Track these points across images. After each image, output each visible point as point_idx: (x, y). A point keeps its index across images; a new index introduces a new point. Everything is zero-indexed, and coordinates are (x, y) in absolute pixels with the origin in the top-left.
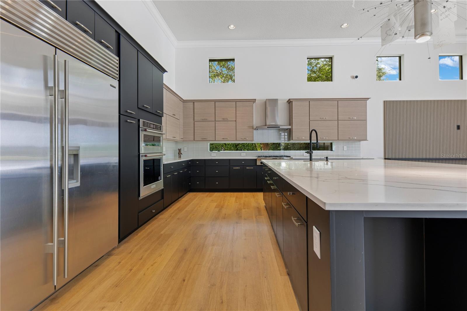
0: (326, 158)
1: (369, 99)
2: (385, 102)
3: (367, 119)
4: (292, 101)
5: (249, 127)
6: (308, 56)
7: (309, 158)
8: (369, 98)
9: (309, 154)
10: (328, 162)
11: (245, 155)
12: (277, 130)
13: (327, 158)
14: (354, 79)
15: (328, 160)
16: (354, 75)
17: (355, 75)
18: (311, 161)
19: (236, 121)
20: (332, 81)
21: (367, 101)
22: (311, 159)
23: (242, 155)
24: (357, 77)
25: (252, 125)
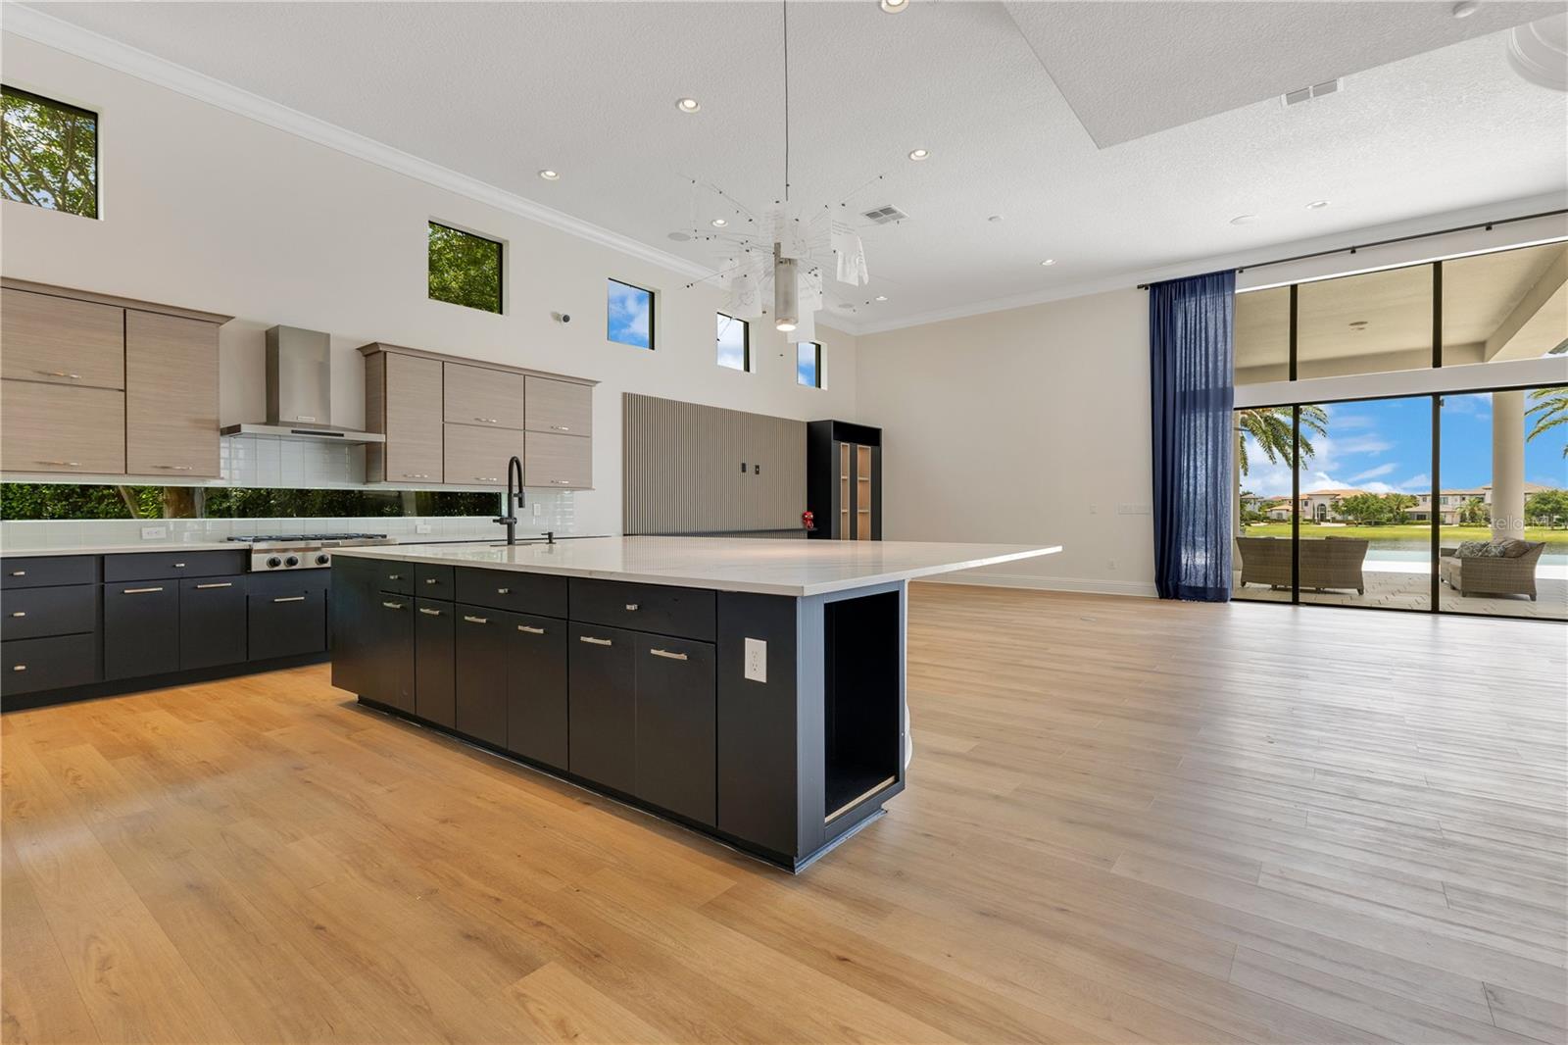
0: (547, 536)
1: (599, 385)
2: (624, 394)
3: (591, 433)
4: (385, 353)
5: (197, 421)
6: (431, 217)
7: (506, 538)
8: (597, 382)
9: (506, 526)
10: (554, 546)
11: (164, 536)
12: (318, 445)
13: (550, 534)
14: (558, 323)
15: (554, 541)
16: (561, 313)
17: (563, 313)
18: (510, 546)
19: (125, 391)
20: (501, 312)
21: (593, 388)
22: (510, 541)
23: (145, 536)
24: (566, 319)
25: (214, 417)
